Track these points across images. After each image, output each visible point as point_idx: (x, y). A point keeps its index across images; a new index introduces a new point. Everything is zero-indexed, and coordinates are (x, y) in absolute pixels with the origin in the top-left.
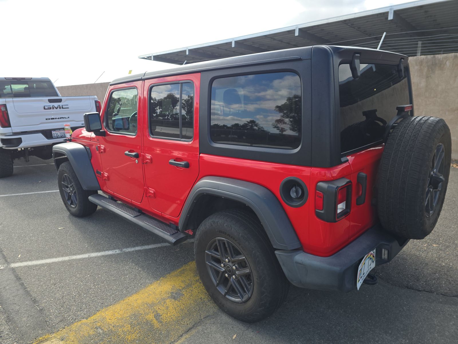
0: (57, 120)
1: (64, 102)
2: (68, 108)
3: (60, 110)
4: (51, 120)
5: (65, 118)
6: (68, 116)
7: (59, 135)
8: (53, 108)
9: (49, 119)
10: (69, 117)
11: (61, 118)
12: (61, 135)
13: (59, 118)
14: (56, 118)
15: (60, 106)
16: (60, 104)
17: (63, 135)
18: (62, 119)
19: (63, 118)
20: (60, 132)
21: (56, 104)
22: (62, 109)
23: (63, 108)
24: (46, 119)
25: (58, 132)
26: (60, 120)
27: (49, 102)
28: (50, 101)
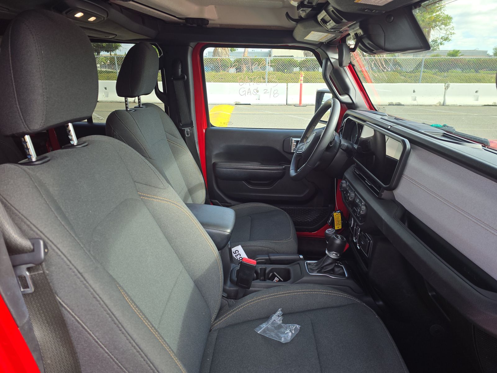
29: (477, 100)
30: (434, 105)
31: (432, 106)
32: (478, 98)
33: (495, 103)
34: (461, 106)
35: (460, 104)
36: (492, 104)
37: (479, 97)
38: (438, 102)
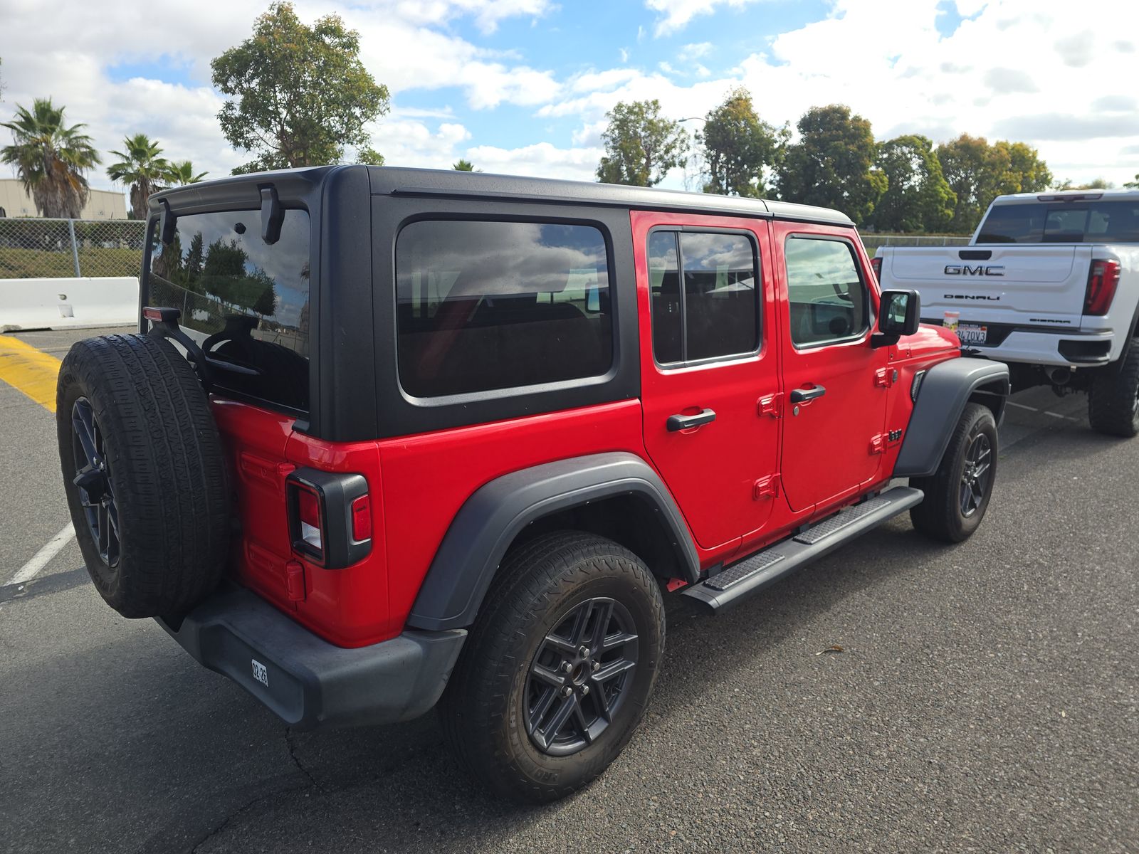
0: (969, 301)
1: (997, 259)
2: (1000, 275)
3: (981, 277)
4: (955, 300)
5: (989, 298)
6: (998, 296)
7: (966, 338)
8: (965, 273)
9: (952, 297)
10: (998, 298)
11: (978, 298)
12: (970, 338)
13: (973, 298)
14: (966, 297)
15: (981, 268)
16: (984, 263)
17: (976, 339)
18: (982, 299)
19: (984, 298)
20: (968, 330)
21: (974, 264)
22: (984, 277)
23: (987, 273)
24: (945, 296)
25: (964, 330)
26: (976, 301)
27: (959, 258)
28: (964, 255)
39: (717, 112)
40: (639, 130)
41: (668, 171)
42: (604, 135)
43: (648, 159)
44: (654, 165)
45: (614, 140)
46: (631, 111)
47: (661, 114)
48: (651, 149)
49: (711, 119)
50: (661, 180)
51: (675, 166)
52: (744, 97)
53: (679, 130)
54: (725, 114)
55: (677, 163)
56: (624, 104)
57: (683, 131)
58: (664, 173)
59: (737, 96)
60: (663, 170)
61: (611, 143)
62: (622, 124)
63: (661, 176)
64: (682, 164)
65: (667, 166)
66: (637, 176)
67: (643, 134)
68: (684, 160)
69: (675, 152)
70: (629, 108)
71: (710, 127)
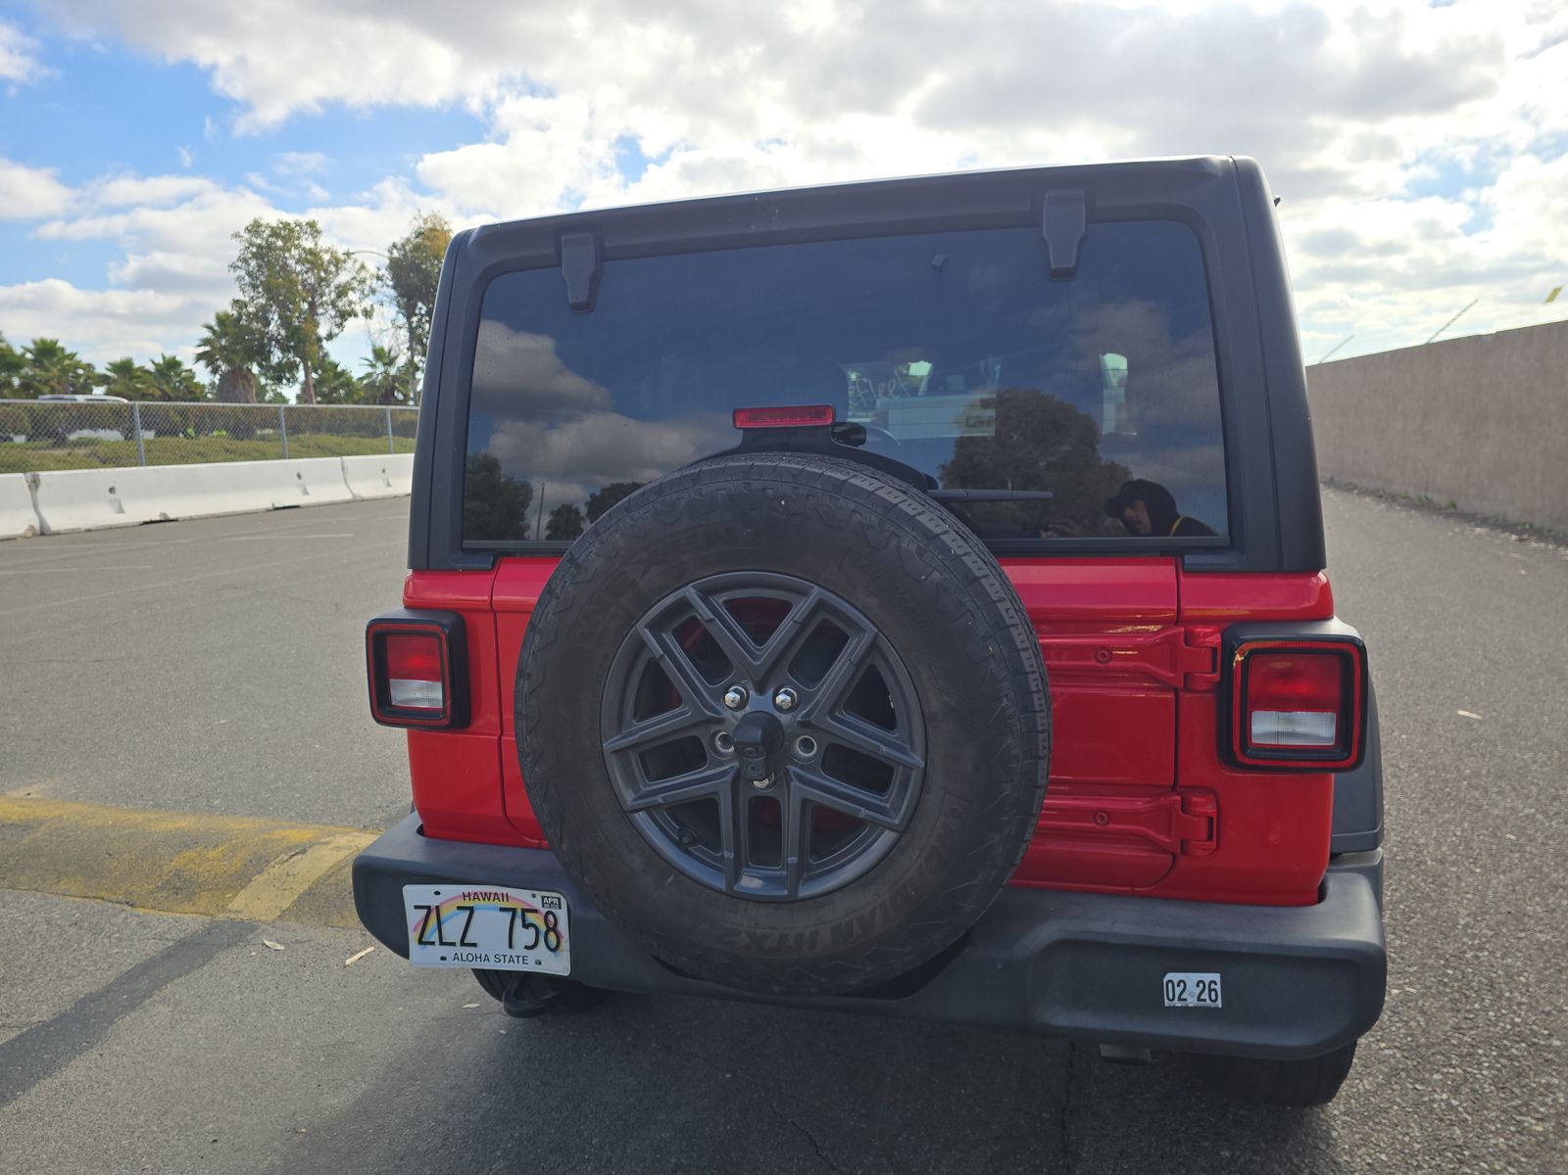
29: (121, 511)
30: (20, 536)
31: (15, 539)
32: (120, 506)
33: (164, 515)
34: (89, 530)
35: (87, 527)
36: (157, 518)
37: (123, 504)
38: (26, 527)
39: (403, 245)
40: (291, 262)
41: (345, 324)
42: (234, 267)
43: (312, 305)
44: (322, 314)
45: (249, 274)
46: (275, 233)
47: (324, 242)
48: (313, 291)
49: (396, 254)
50: (337, 335)
51: (356, 315)
52: (438, 228)
53: (358, 266)
54: (417, 248)
55: (360, 313)
56: (264, 222)
57: (363, 267)
58: (340, 325)
59: (429, 225)
60: (338, 320)
61: (247, 279)
62: (263, 254)
63: (336, 330)
64: (368, 314)
65: (344, 315)
66: (298, 328)
67: (299, 268)
68: (369, 309)
69: (352, 296)
70: (272, 228)
71: (395, 266)
